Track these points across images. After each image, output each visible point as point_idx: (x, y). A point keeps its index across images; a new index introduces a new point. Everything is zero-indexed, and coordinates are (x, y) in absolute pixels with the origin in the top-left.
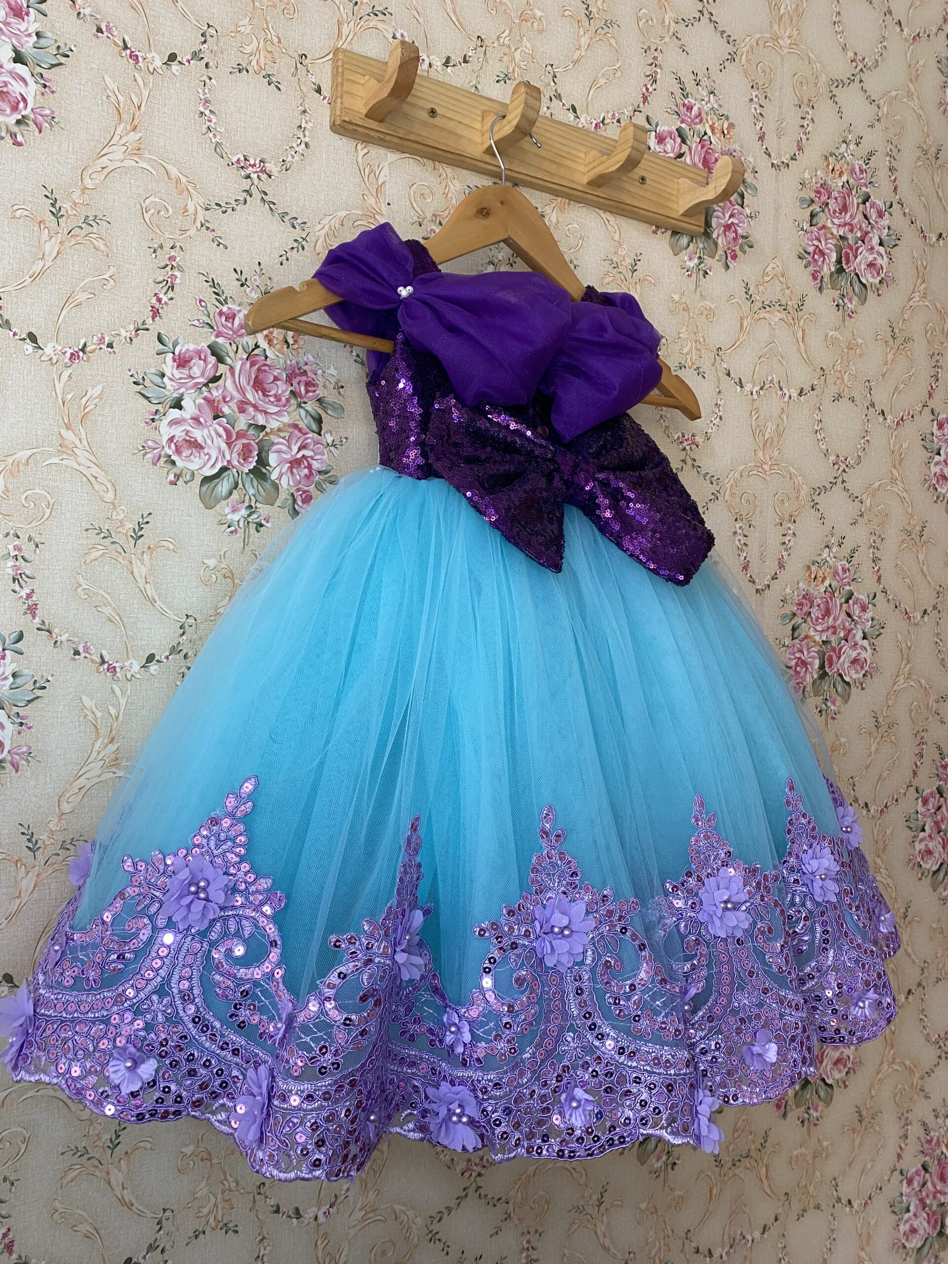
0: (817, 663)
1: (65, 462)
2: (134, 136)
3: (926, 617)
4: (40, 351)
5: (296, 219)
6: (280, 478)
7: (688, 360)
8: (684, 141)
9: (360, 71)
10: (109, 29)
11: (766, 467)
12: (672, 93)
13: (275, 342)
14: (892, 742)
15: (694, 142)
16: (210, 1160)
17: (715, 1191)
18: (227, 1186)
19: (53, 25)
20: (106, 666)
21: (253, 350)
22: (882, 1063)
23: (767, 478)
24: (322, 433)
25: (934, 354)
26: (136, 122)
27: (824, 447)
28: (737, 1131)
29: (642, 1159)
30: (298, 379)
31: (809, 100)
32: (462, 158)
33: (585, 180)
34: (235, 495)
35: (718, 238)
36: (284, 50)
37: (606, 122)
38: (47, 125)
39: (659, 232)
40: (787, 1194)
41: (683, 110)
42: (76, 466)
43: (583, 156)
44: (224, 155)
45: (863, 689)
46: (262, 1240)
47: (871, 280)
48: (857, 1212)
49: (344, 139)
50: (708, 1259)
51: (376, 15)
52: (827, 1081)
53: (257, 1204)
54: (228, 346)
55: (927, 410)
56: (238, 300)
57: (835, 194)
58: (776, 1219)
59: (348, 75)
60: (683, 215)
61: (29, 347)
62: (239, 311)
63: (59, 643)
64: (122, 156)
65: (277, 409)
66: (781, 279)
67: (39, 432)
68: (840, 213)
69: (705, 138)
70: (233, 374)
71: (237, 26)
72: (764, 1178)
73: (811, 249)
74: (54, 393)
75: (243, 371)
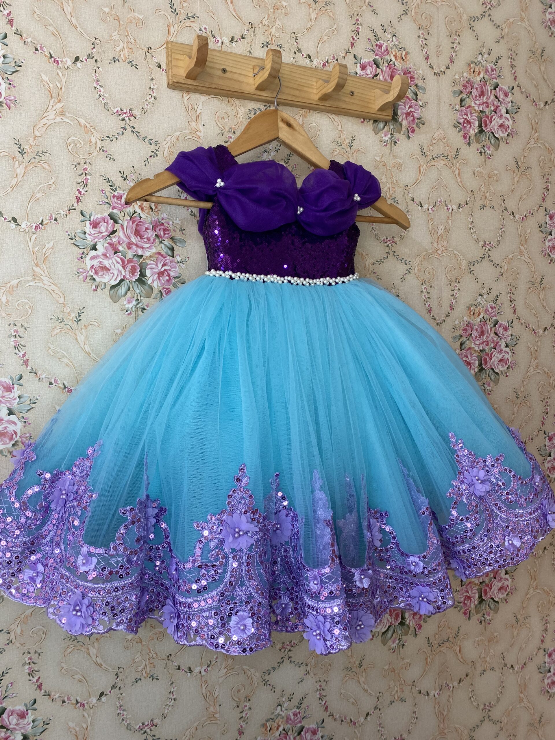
0: (477, 363)
1: (37, 284)
2: (59, 105)
3: (546, 332)
4: (19, 226)
5: (152, 139)
6: (153, 282)
7: (388, 194)
8: (378, 67)
9: (181, 53)
10: (42, 48)
11: (439, 252)
12: (369, 39)
13: (145, 209)
14: (527, 406)
15: (384, 67)
16: (141, 642)
17: (429, 660)
18: (151, 655)
19: (12, 50)
20: (67, 389)
21: (133, 214)
22: (529, 589)
23: (440, 258)
24: (175, 256)
25: (545, 175)
26: (60, 97)
27: (476, 237)
28: (440, 627)
29: (384, 642)
30: (159, 227)
31: (456, 32)
32: (243, 94)
33: (316, 97)
34: (129, 294)
35: (402, 121)
36: (138, 46)
37: (329, 61)
38: (13, 105)
39: (365, 122)
40: (473, 662)
41: (376, 48)
42: (42, 285)
43: (314, 84)
44: (109, 109)
45: (507, 376)
46: (172, 683)
47: (502, 135)
48: (517, 672)
49: (176, 92)
50: (427, 697)
51: (189, 19)
52: (495, 599)
53: (168, 665)
54: (119, 213)
55: (542, 209)
56: (123, 188)
57: (476, 86)
58: (467, 676)
59: (174, 56)
60: (378, 111)
61: (13, 225)
62: (124, 194)
63: (41, 379)
64: (54, 117)
65: (149, 245)
66: (443, 141)
67: (22, 269)
68: (480, 97)
69: (391, 63)
70: (123, 229)
71: (111, 36)
72: (458, 653)
73: (462, 121)
74: (28, 248)
75: (128, 227)
